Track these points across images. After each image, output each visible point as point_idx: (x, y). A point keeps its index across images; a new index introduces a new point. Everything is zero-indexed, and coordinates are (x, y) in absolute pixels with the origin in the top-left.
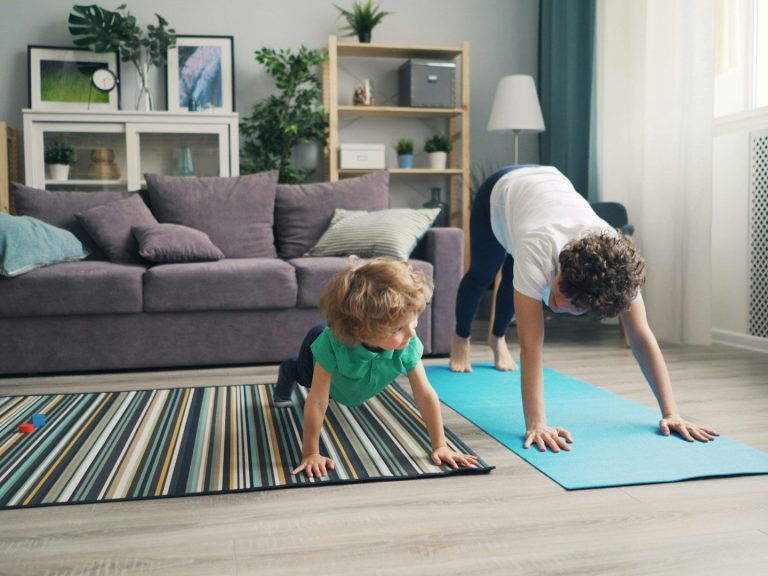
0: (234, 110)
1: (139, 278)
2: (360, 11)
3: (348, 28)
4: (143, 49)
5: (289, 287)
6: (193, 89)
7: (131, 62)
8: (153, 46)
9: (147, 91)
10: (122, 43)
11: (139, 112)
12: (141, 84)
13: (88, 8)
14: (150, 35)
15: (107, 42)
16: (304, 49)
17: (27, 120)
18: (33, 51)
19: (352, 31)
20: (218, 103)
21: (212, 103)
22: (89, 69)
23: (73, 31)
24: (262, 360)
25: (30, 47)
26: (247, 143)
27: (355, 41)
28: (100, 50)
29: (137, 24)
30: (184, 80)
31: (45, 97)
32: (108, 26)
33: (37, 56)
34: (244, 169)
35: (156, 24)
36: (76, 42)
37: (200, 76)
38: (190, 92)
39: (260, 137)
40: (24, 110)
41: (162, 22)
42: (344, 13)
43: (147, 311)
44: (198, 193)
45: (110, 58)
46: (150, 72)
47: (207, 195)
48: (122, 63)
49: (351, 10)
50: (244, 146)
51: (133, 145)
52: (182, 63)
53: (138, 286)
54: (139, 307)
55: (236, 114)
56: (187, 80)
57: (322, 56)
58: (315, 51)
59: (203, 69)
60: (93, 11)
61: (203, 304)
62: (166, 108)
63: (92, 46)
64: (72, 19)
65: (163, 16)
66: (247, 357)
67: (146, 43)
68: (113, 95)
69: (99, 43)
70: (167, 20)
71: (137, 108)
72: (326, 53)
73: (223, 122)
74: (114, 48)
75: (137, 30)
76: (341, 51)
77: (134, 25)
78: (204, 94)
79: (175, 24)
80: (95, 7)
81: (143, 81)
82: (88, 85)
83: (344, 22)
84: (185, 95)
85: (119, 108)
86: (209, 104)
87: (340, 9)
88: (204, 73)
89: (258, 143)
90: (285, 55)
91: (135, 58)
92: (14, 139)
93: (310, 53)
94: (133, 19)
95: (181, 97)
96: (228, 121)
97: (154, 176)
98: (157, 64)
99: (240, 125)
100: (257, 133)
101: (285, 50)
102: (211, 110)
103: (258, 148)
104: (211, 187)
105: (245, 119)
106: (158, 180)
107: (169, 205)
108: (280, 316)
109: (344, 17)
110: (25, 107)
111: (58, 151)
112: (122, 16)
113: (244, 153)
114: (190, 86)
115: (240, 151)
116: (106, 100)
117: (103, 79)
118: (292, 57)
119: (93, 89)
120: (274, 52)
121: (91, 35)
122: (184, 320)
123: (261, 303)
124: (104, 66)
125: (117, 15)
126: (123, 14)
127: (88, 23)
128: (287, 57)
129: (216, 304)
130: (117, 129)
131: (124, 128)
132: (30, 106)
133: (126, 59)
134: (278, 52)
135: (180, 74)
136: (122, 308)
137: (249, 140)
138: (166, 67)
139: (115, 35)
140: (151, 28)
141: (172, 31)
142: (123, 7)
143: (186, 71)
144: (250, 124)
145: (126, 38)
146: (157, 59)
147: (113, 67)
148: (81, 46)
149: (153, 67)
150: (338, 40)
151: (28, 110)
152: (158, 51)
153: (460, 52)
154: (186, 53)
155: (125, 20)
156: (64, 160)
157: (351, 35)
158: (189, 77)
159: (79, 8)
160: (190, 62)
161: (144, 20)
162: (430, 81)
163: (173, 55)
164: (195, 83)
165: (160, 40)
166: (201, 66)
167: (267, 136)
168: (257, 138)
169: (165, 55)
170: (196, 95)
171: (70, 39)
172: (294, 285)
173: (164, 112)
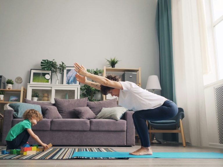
0: (79, 84)
1: (50, 122)
2: (112, 60)
3: (109, 64)
4: (58, 70)
6: (70, 79)
7: (54, 73)
8: (60, 69)
9: (58, 80)
10: (53, 68)
11: (56, 84)
12: (57, 78)
13: (46, 60)
14: (60, 67)
15: (49, 68)
16: (97, 69)
17: (28, 86)
18: (32, 70)
19: (110, 65)
20: (75, 83)
21: (74, 83)
22: (44, 75)
23: (42, 65)
24: (80, 145)
25: (31, 69)
26: (82, 93)
27: (111, 68)
28: (47, 70)
29: (57, 64)
30: (67, 77)
31: (33, 81)
32: (50, 64)
33: (33, 71)
34: (80, 98)
35: (61, 64)
36: (42, 68)
37: (71, 76)
38: (69, 80)
40: (28, 84)
41: (63, 63)
42: (108, 61)
43: (51, 130)
44: (67, 103)
45: (50, 72)
46: (59, 75)
47: (69, 103)
48: (53, 73)
49: (110, 60)
51: (53, 92)
52: (67, 73)
53: (49, 124)
54: (49, 129)
55: (80, 85)
56: (68, 77)
57: (102, 71)
58: (100, 70)
59: (72, 75)
60: (47, 61)
61: (65, 129)
62: (63, 84)
63: (46, 69)
64: (42, 63)
65: (63, 62)
66: (76, 144)
67: (59, 68)
68: (50, 80)
69: (47, 68)
70: (64, 63)
71: (55, 84)
72: (103, 71)
73: (76, 88)
74: (51, 70)
75: (57, 65)
76: (107, 70)
77: (56, 64)
78: (72, 81)
80: (47, 60)
81: (57, 77)
82: (44, 78)
83: (108, 63)
84: (67, 81)
85: (51, 84)
86: (73, 83)
87: (107, 60)
88: (73, 76)
89: (85, 93)
90: (92, 71)
91: (56, 72)
92: (25, 91)
93: (99, 70)
94: (56, 62)
95: (66, 81)
97: (57, 99)
98: (61, 73)
99: (80, 88)
100: (85, 91)
101: (93, 70)
102: (73, 84)
103: (85, 94)
104: (70, 101)
105: (82, 87)
106: (57, 100)
107: (60, 106)
108: (85, 133)
109: (108, 62)
110: (28, 83)
111: (35, 94)
112: (53, 62)
113: (81, 95)
114: (69, 79)
116: (48, 82)
117: (48, 77)
118: (94, 71)
119: (45, 79)
120: (90, 70)
121: (45, 66)
122: (60, 133)
123: (80, 129)
124: (48, 74)
125: (52, 62)
126: (54, 61)
127: (45, 64)
128: (93, 71)
129: (69, 129)
130: (50, 89)
131: (52, 88)
132: (30, 83)
133: (53, 72)
134: (91, 70)
135: (67, 76)
136: (45, 129)
137: (83, 92)
138: (63, 74)
139: (51, 66)
140: (60, 65)
141: (65, 65)
142: (54, 60)
143: (68, 75)
144: (83, 88)
145: (54, 67)
146: (61, 72)
147: (50, 74)
148: (43, 69)
149: (60, 74)
150: (106, 67)
151: (29, 84)
152: (61, 70)
153: (138, 70)
154: (68, 71)
155: (54, 63)
156: (37, 96)
157: (110, 66)
158: (69, 76)
159: (44, 60)
160: (69, 73)
161: (59, 63)
162: (130, 77)
163: (65, 71)
164: (70, 78)
165: (62, 68)
166: (72, 74)
167: (88, 92)
168: (85, 92)
169: (63, 71)
170: (70, 81)
171: (40, 67)
172: (89, 125)
173: (62, 85)
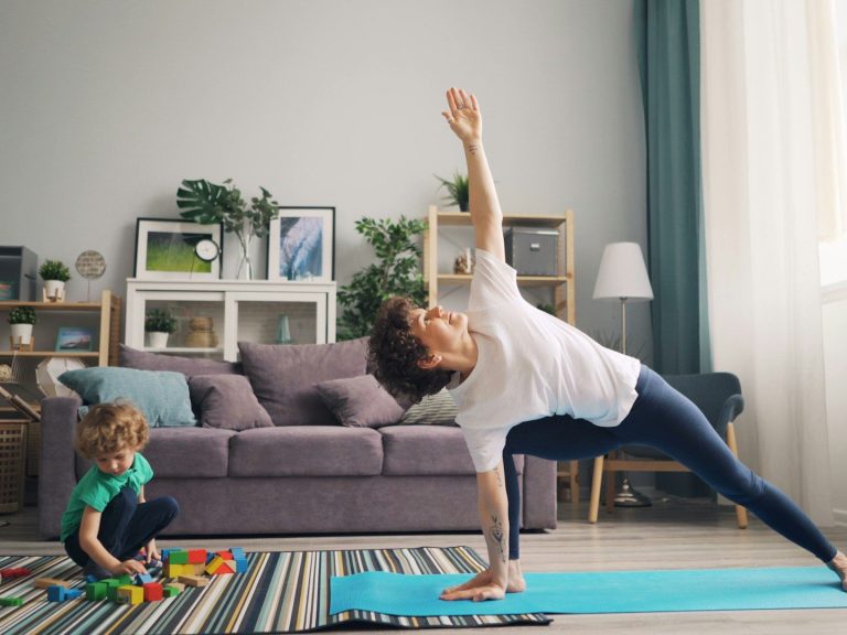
0: (333, 279)
1: (225, 443)
2: (461, 181)
3: (450, 198)
4: (246, 220)
5: (375, 454)
6: (294, 258)
7: (234, 233)
8: (256, 218)
9: (248, 260)
10: (227, 214)
11: (238, 281)
12: (243, 254)
13: (196, 182)
14: (254, 208)
15: (211, 214)
16: (404, 219)
17: (131, 288)
18: (141, 223)
19: (453, 200)
20: (317, 271)
21: (312, 273)
22: (193, 240)
23: (181, 204)
24: (347, 530)
25: (139, 220)
26: (346, 312)
27: (456, 211)
28: (205, 222)
29: (242, 197)
30: (285, 250)
31: (149, 267)
32: (214, 199)
33: (146, 228)
34: (339, 337)
35: (260, 196)
36: (182, 214)
37: (301, 245)
38: (290, 262)
39: (360, 306)
40: (129, 279)
41: (266, 194)
42: (446, 183)
43: (232, 476)
44: (290, 361)
45: (214, 229)
46: (252, 243)
47: (298, 361)
48: (225, 234)
49: (452, 181)
50: (342, 314)
51: (231, 312)
52: (284, 233)
53: (224, 451)
54: (224, 472)
55: (335, 283)
56: (288, 250)
57: (422, 225)
58: (415, 221)
59: (305, 239)
60: (200, 186)
61: (287, 470)
62: (267, 278)
63: (198, 218)
64: (181, 193)
65: (266, 189)
66: (329, 526)
67: (249, 214)
68: (215, 265)
69: (204, 215)
70: (270, 192)
71: (237, 277)
72: (427, 222)
73: (321, 292)
74: (219, 220)
75: (242, 203)
76: (442, 220)
77: (238, 198)
78: (305, 264)
79: (279, 196)
80: (203, 182)
81: (245, 251)
82: (192, 255)
83: (446, 192)
84: (285, 265)
85: (220, 277)
86: (308, 273)
87: (441, 180)
88: (305, 243)
89: (357, 312)
90: (384, 224)
91: (238, 229)
92: (117, 307)
93: (410, 223)
94: (238, 192)
95: (281, 267)
96: (325, 289)
97: (247, 344)
98: (259, 235)
99: (338, 294)
100: (356, 302)
101: (385, 220)
102: (310, 279)
103: (357, 317)
104: (303, 354)
105: (344, 288)
106: (251, 347)
107: (260, 373)
108: (365, 485)
109: (445, 187)
110: (129, 276)
111: (157, 320)
112: (228, 189)
113: (342, 322)
114: (290, 255)
115: (338, 320)
116: (209, 270)
117: (206, 249)
118: (392, 227)
119: (197, 259)
120: (374, 222)
121: (196, 208)
122: (268, 486)
123: (346, 469)
124: (208, 237)
125: (223, 188)
126: (229, 188)
127: (196, 197)
128: (387, 227)
129: (300, 470)
130: (216, 297)
131: (224, 297)
132: (135, 276)
133: (229, 230)
134: (378, 222)
135: (282, 244)
136: (208, 472)
137: (347, 309)
138: (268, 237)
139: (220, 207)
140: (255, 200)
141: (275, 203)
142: (229, 181)
143: (287, 241)
144: (348, 293)
145: (230, 210)
146: (260, 230)
147: (216, 238)
148: (187, 218)
149: (255, 238)
150: (439, 209)
151: (133, 280)
152: (261, 222)
153: (564, 220)
154: (288, 224)
155: (230, 193)
156: (163, 329)
157: (453, 204)
158: (290, 247)
159: (189, 183)
160: (291, 232)
161: (249, 194)
162: (532, 249)
163: (275, 226)
164: (296, 252)
165: (264, 212)
166: (302, 235)
167: (366, 304)
168: (357, 307)
169: (267, 226)
170: (296, 264)
171: (177, 212)
172: (380, 452)
173: (264, 281)
